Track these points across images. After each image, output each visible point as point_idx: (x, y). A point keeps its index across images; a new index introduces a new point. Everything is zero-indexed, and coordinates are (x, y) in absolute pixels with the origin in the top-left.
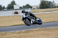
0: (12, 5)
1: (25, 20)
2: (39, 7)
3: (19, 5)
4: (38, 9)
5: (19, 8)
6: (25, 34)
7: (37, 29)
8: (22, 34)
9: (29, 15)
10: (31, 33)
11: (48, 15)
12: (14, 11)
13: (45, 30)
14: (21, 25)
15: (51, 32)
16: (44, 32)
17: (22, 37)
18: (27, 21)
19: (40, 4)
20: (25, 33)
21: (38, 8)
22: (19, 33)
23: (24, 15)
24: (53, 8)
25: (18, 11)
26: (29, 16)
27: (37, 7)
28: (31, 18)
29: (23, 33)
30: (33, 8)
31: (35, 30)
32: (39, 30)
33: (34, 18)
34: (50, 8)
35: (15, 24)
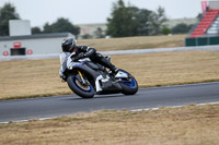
0: (4, 21)
1: (74, 79)
2: (105, 28)
3: (28, 22)
4: (102, 37)
5: (29, 33)
6: (48, 132)
7: (93, 114)
8: (36, 133)
9: (88, 59)
10: (73, 130)
11: (138, 63)
12: (11, 45)
13: (126, 117)
14: (35, 97)
15: (144, 126)
16: (121, 125)
17: (35, 142)
18: (81, 83)
19: (109, 20)
20: (47, 130)
21: (103, 33)
22: (26, 127)
23: (70, 60)
24: (157, 33)
25: (24, 44)
26: (86, 63)
27: (99, 29)
28: (96, 70)
29: (39, 127)
30: (82, 33)
31: (86, 115)
32: (101, 116)
33: (108, 70)
34: (145, 33)
35: (13, 95)
